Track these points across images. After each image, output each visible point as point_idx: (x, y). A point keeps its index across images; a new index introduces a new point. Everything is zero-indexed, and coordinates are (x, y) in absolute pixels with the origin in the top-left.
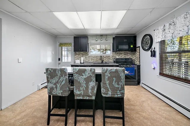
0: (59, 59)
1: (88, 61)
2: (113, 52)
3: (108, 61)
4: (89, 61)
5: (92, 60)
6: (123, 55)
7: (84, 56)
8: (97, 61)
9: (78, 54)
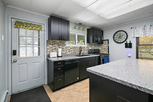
0: (14, 53)
1: (65, 53)
2: (87, 43)
3: (84, 52)
4: (67, 53)
5: (69, 52)
6: (93, 46)
7: (61, 47)
8: (74, 53)
9: (52, 43)
